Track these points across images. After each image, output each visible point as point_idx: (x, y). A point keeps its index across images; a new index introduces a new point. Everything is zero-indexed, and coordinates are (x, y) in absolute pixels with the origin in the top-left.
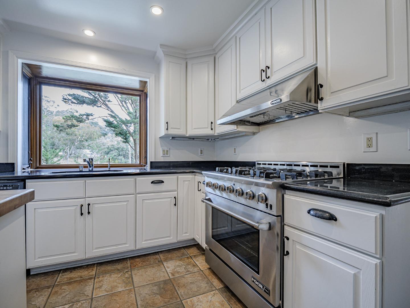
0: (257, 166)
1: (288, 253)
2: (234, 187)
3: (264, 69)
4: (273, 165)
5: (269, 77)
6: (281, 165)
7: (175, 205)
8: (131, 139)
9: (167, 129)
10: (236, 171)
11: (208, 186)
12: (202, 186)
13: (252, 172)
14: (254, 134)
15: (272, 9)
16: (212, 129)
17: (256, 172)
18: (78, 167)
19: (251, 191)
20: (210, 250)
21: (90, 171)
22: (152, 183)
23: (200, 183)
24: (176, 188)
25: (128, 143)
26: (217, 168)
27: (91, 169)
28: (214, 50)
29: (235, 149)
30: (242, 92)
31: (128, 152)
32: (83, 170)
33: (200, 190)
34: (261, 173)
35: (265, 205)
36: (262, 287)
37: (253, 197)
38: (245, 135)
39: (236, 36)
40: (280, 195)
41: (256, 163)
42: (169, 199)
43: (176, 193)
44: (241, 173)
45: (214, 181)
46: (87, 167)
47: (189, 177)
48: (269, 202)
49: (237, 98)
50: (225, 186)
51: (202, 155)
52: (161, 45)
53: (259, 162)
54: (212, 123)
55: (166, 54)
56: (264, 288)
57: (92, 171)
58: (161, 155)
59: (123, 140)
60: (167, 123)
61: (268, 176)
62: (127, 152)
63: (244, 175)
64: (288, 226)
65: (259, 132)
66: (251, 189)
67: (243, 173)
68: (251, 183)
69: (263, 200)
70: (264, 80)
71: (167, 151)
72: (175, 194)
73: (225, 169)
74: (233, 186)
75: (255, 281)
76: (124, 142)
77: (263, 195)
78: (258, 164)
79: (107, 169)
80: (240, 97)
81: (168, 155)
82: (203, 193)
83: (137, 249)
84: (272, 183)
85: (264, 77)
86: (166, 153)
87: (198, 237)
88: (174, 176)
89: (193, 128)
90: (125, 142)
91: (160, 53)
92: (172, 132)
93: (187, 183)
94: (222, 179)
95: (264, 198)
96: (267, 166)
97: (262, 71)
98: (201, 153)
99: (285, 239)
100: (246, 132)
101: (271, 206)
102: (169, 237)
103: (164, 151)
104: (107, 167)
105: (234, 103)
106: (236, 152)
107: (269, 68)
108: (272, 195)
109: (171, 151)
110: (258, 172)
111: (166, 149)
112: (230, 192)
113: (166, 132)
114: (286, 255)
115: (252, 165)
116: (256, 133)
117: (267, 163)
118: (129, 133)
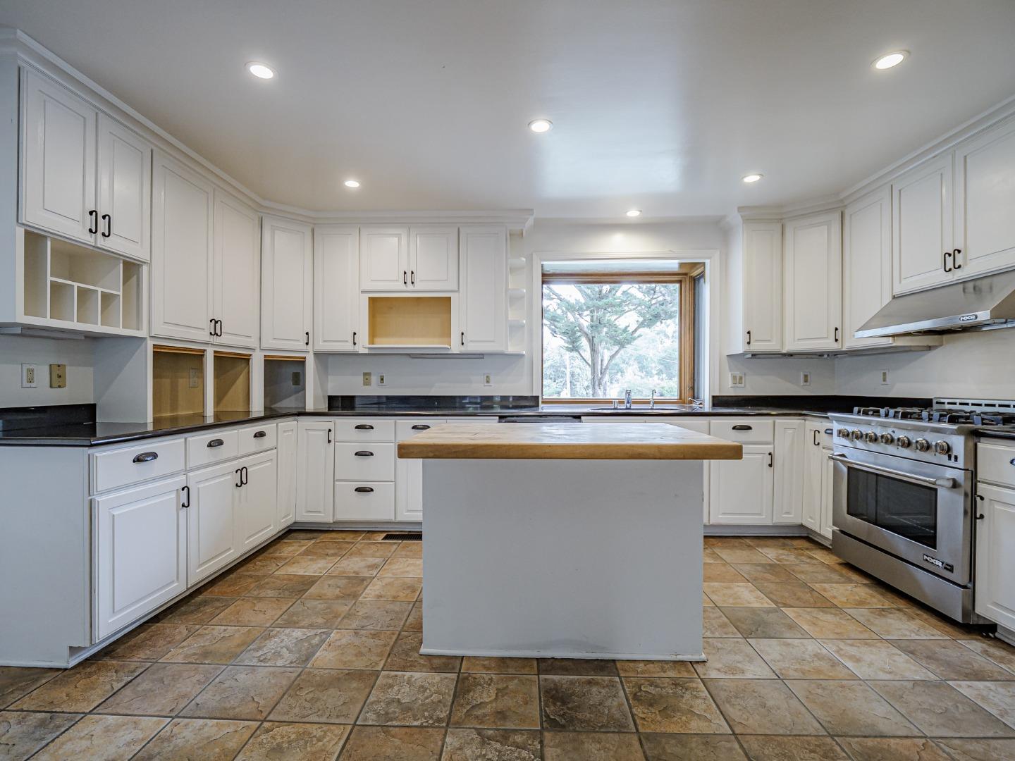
0: (935, 406)
1: (982, 517)
2: (893, 435)
3: (952, 252)
4: (970, 404)
5: (959, 267)
6: (986, 405)
7: (770, 465)
8: (584, 343)
9: (749, 343)
10: (896, 412)
11: (841, 435)
12: (823, 438)
13: (925, 414)
14: (930, 348)
15: (968, 160)
16: (836, 340)
17: (932, 415)
18: (611, 402)
19: (924, 439)
20: (842, 532)
21: (627, 409)
22: (734, 428)
23: (819, 432)
24: (770, 439)
25: (577, 351)
26: (856, 409)
27: (628, 405)
28: (842, 201)
29: (884, 374)
30: (903, 282)
31: (564, 370)
32: (618, 407)
33: (818, 444)
34: (941, 416)
35: (947, 457)
36: (940, 564)
37: (927, 447)
38: (911, 351)
39: (892, 186)
40: (971, 444)
41: (934, 401)
42: (760, 456)
43: (771, 446)
44: (905, 416)
45: (850, 428)
46: (623, 403)
47: (794, 422)
48: (954, 453)
49: (894, 291)
50: (876, 435)
51: (808, 384)
52: (740, 209)
53: (942, 401)
54: (836, 329)
55: (747, 220)
56: (944, 565)
57: (630, 409)
58: (730, 384)
59: (567, 345)
60: (749, 333)
61: (953, 420)
62: (562, 369)
63: (911, 418)
64: (983, 482)
65: (942, 345)
66: (925, 437)
67: (909, 416)
68: (924, 429)
69: (943, 450)
70: (950, 270)
71: (741, 378)
72: (769, 448)
73: (871, 410)
74: (892, 433)
75: (928, 559)
76: (568, 349)
77: (944, 444)
78: (937, 403)
79: (650, 406)
80: (898, 290)
81: (743, 385)
82: (824, 448)
83: (711, 523)
84: (958, 428)
85: (950, 264)
86: (738, 380)
87: (812, 521)
88: (769, 420)
89: (796, 339)
90: (572, 350)
91: (735, 218)
92: (756, 347)
93: (791, 431)
94: (869, 423)
95: (946, 448)
96: (957, 407)
97: (947, 255)
98: (806, 381)
99: (978, 499)
100: (911, 346)
101: (956, 458)
102: (760, 514)
103: (734, 378)
104: (649, 403)
105: (887, 299)
106: (887, 379)
107: (959, 251)
108: (958, 444)
109: (747, 377)
110: (936, 415)
111: (738, 374)
112: (886, 443)
113: (747, 348)
114: (979, 519)
115: (926, 403)
116: (935, 347)
117: (958, 401)
118: (581, 330)
